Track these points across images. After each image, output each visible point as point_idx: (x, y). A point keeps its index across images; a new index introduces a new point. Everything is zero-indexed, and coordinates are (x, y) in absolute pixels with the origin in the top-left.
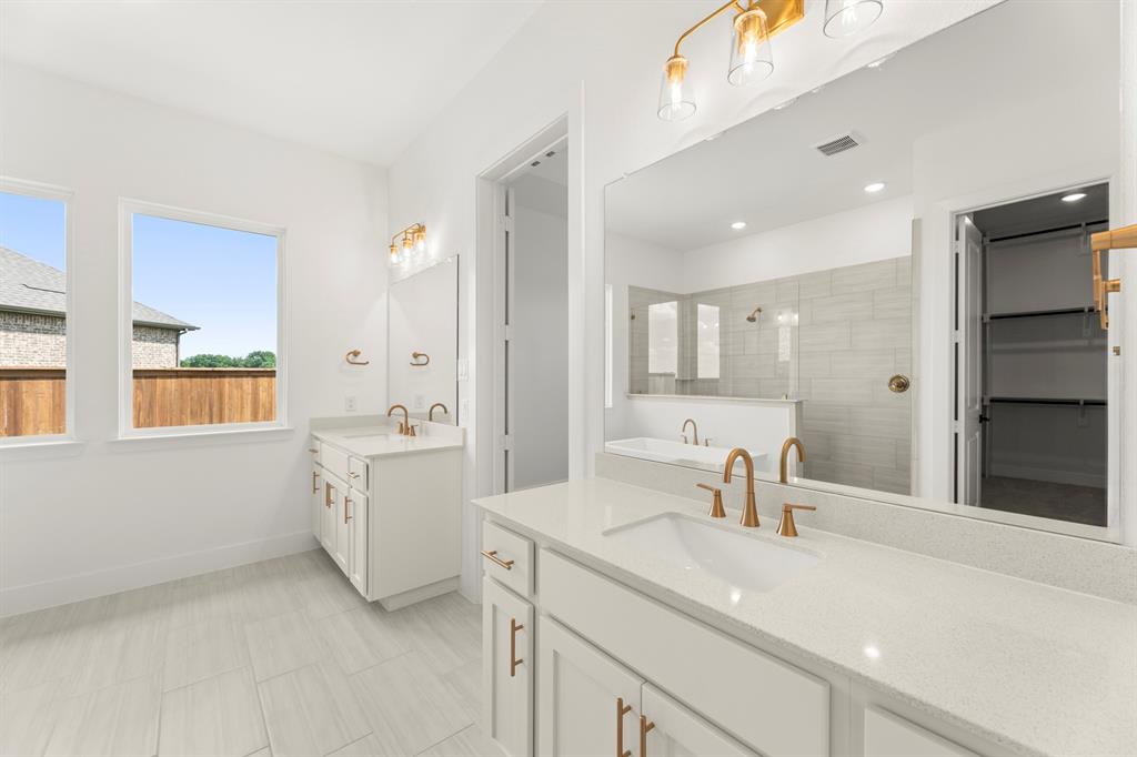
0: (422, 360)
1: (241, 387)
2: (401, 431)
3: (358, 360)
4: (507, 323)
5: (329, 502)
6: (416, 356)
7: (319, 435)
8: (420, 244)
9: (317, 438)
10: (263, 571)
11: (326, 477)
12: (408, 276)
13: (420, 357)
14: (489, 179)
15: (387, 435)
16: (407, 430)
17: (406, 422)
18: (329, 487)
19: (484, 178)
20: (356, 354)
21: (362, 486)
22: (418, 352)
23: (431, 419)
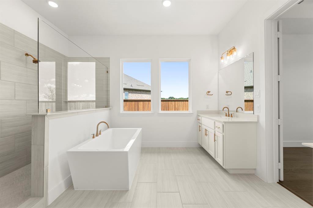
0: (229, 93)
1: (172, 104)
2: (226, 116)
3: (210, 94)
4: (279, 74)
5: (206, 135)
6: (227, 92)
7: (200, 115)
8: (235, 53)
9: (199, 116)
10: (187, 150)
11: (204, 127)
12: (226, 66)
13: (228, 93)
14: (271, 19)
15: (221, 117)
16: (228, 115)
17: (229, 112)
18: (206, 130)
19: (268, 19)
20: (209, 92)
21: (221, 131)
22: (228, 91)
23: (237, 112)
